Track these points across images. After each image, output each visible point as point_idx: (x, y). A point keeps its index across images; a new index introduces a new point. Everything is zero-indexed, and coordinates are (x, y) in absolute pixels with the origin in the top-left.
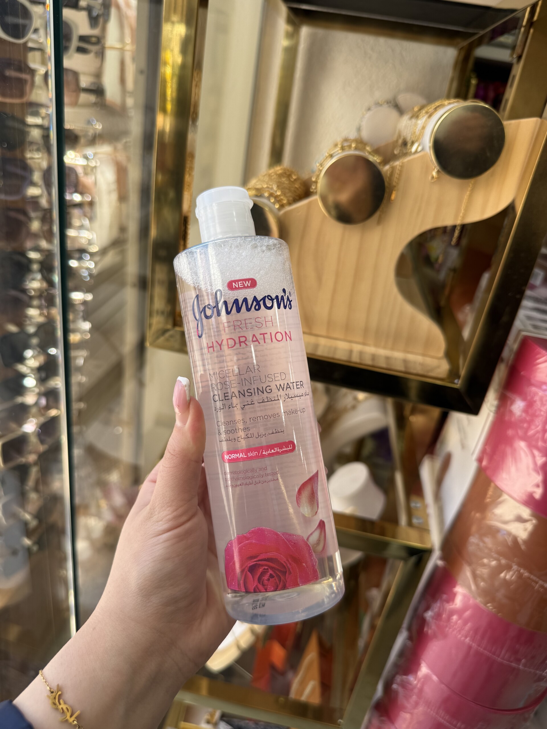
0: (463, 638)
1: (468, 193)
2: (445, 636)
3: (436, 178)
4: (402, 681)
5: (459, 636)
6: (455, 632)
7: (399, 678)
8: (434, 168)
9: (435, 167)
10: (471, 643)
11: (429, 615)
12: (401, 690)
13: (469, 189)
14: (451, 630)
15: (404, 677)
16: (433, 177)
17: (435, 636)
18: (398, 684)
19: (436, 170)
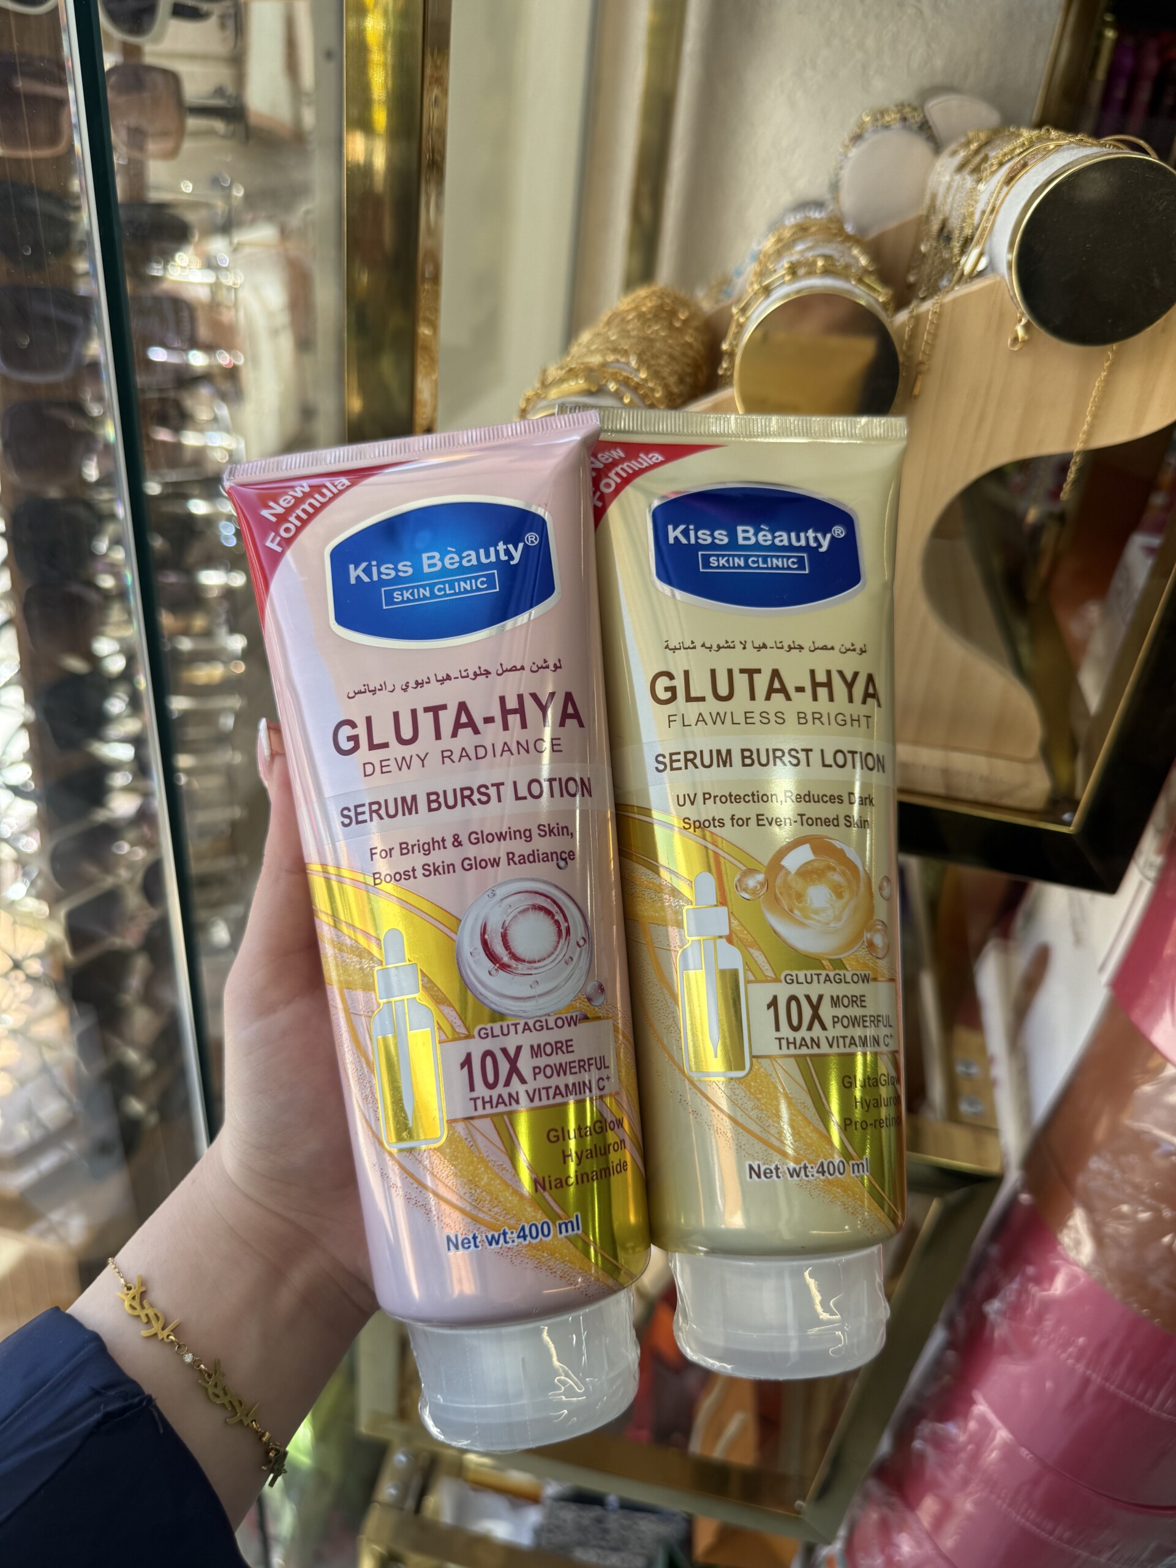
0: (1070, 1362)
1: (1104, 374)
2: (1030, 1353)
3: (1024, 341)
4: (934, 1433)
5: (1064, 1356)
6: (1053, 1347)
7: (926, 1428)
8: (1018, 315)
9: (1022, 314)
10: (1089, 1372)
11: (994, 1307)
12: (930, 1452)
13: (1107, 364)
14: (1044, 1342)
15: (939, 1426)
16: (1016, 339)
17: (1006, 1350)
18: (925, 1440)
19: (1024, 321)
